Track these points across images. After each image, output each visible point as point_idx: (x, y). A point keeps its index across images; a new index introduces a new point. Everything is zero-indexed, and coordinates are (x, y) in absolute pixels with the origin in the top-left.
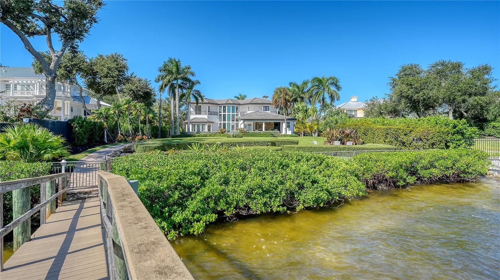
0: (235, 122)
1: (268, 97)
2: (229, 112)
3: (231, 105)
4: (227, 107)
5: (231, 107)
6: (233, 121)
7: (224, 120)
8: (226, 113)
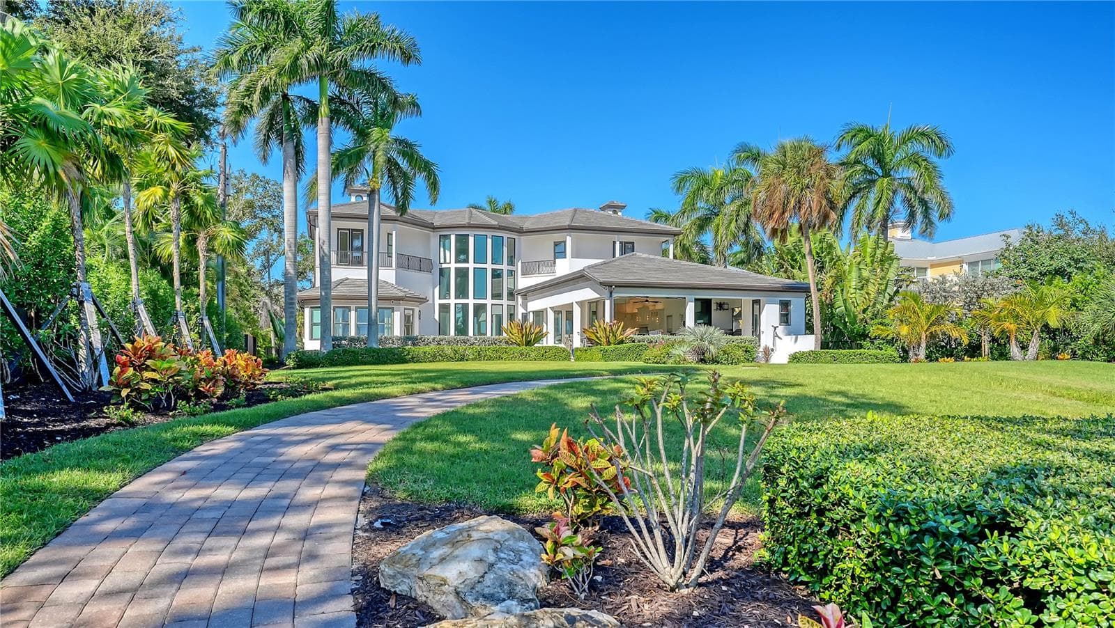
0: (505, 302)
1: (622, 208)
2: (480, 257)
3: (490, 233)
4: (471, 240)
5: (489, 241)
6: (497, 296)
7: (462, 292)
8: (471, 265)
